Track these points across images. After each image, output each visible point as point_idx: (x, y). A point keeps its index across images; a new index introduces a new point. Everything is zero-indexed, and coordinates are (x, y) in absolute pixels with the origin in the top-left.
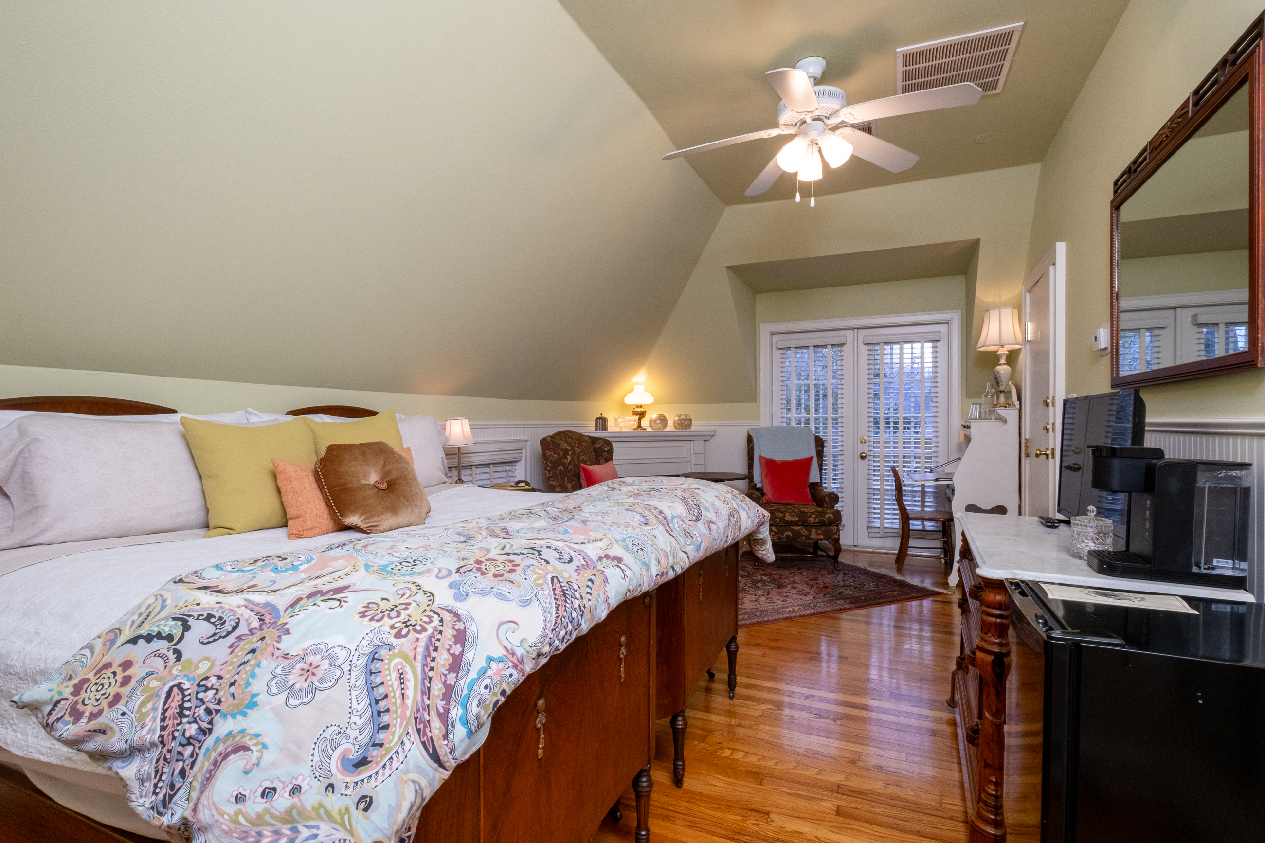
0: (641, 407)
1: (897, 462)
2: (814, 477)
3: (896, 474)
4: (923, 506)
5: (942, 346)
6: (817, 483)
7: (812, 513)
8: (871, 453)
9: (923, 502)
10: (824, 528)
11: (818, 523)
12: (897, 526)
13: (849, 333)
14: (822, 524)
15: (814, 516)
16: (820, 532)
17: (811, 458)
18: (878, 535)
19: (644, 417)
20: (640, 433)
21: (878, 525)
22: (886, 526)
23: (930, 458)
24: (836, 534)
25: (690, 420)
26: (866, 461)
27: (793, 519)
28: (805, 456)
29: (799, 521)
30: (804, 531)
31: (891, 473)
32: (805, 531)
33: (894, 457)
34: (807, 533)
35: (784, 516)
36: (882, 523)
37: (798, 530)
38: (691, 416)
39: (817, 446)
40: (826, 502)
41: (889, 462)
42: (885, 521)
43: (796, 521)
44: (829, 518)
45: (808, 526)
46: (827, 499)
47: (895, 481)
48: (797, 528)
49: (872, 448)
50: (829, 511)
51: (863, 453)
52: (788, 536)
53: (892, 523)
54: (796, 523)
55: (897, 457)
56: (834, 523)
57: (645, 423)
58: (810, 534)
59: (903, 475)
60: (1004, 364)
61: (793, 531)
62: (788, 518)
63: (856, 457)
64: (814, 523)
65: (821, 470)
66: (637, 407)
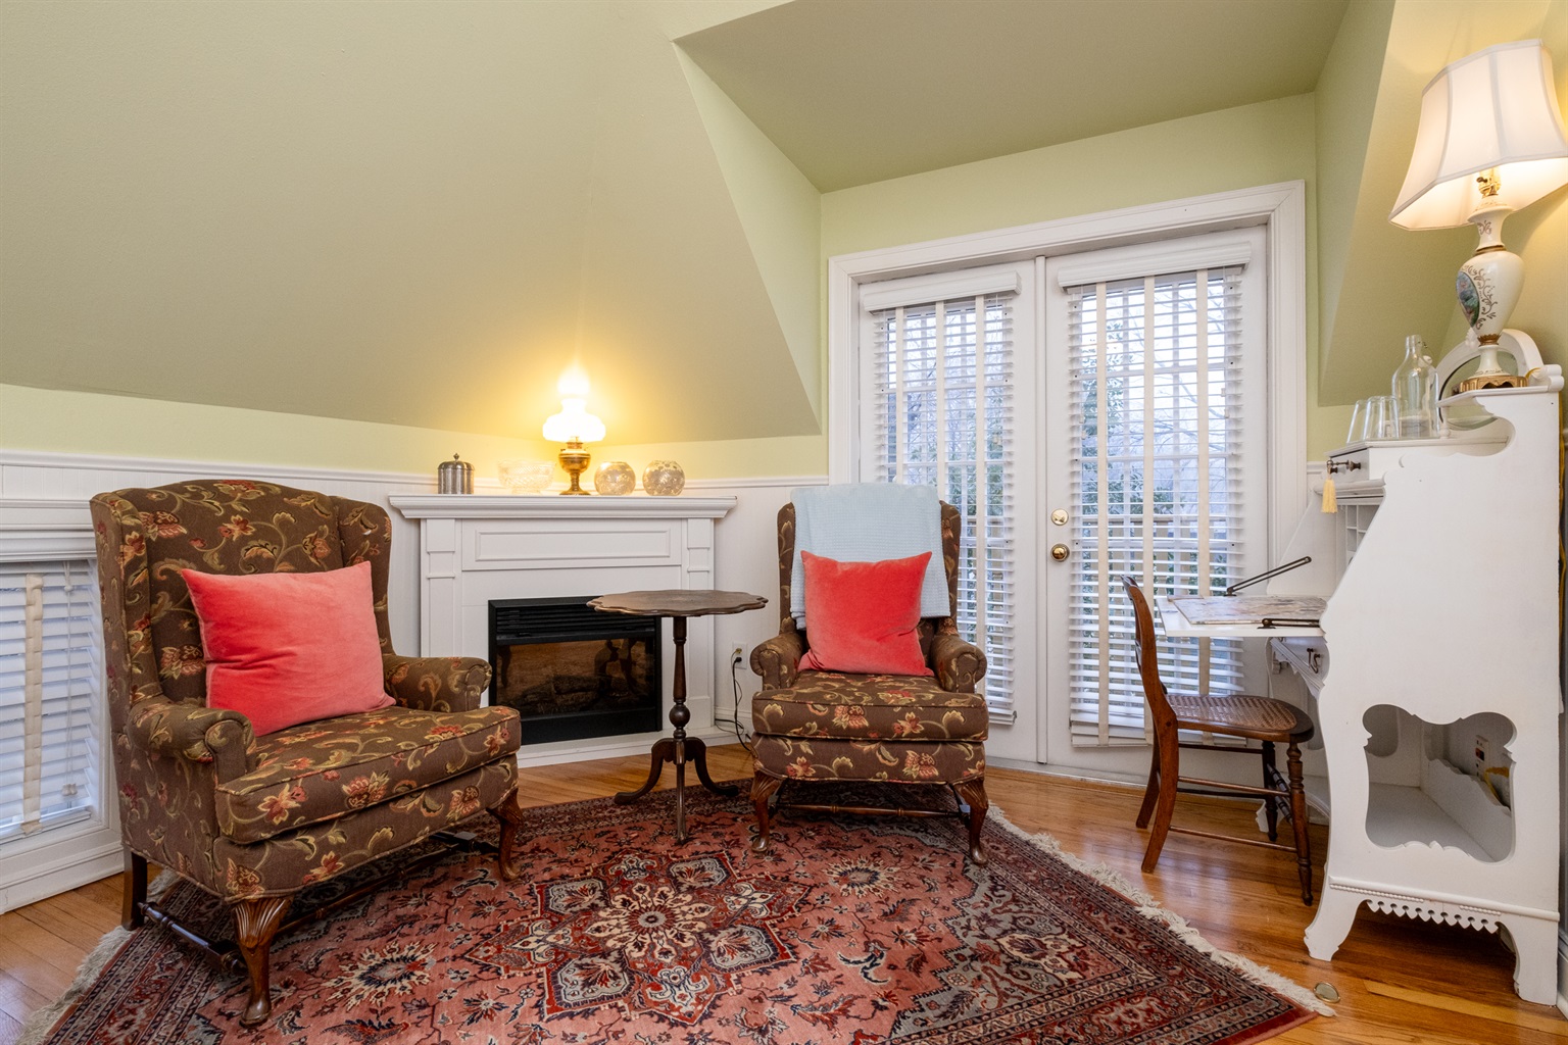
0: (579, 445)
1: (1140, 567)
2: (933, 601)
3: (1136, 596)
4: (1205, 677)
5: (1251, 284)
6: (943, 619)
7: (907, 707)
8: (1077, 548)
9: (1205, 666)
10: (940, 747)
11: (922, 734)
12: (1140, 723)
13: (1025, 269)
14: (931, 739)
15: (912, 715)
16: (927, 758)
17: (925, 558)
18: (1094, 742)
19: (585, 467)
20: (576, 500)
21: (1094, 718)
22: (1114, 720)
23: (1221, 558)
24: (972, 764)
25: (681, 474)
26: (1064, 568)
27: (856, 723)
28: (915, 552)
29: (871, 728)
30: (886, 756)
31: (1124, 595)
32: (887, 754)
33: (1133, 555)
34: (894, 762)
35: (832, 715)
36: (1104, 713)
37: (870, 751)
38: (684, 467)
39: (945, 528)
40: (952, 675)
41: (1121, 567)
42: (1112, 708)
43: (864, 729)
44: (952, 723)
45: (897, 742)
46: (953, 667)
47: (1136, 613)
48: (866, 748)
49: (1078, 537)
50: (953, 703)
51: (1059, 546)
52: (842, 768)
53: (1128, 715)
54: (863, 735)
55: (1140, 555)
56: (966, 735)
57: (587, 481)
58: (902, 764)
59: (1158, 603)
60: (1498, 248)
61: (856, 756)
62: (841, 719)
63: (1042, 558)
64: (911, 735)
65: (953, 586)
66: (570, 445)
